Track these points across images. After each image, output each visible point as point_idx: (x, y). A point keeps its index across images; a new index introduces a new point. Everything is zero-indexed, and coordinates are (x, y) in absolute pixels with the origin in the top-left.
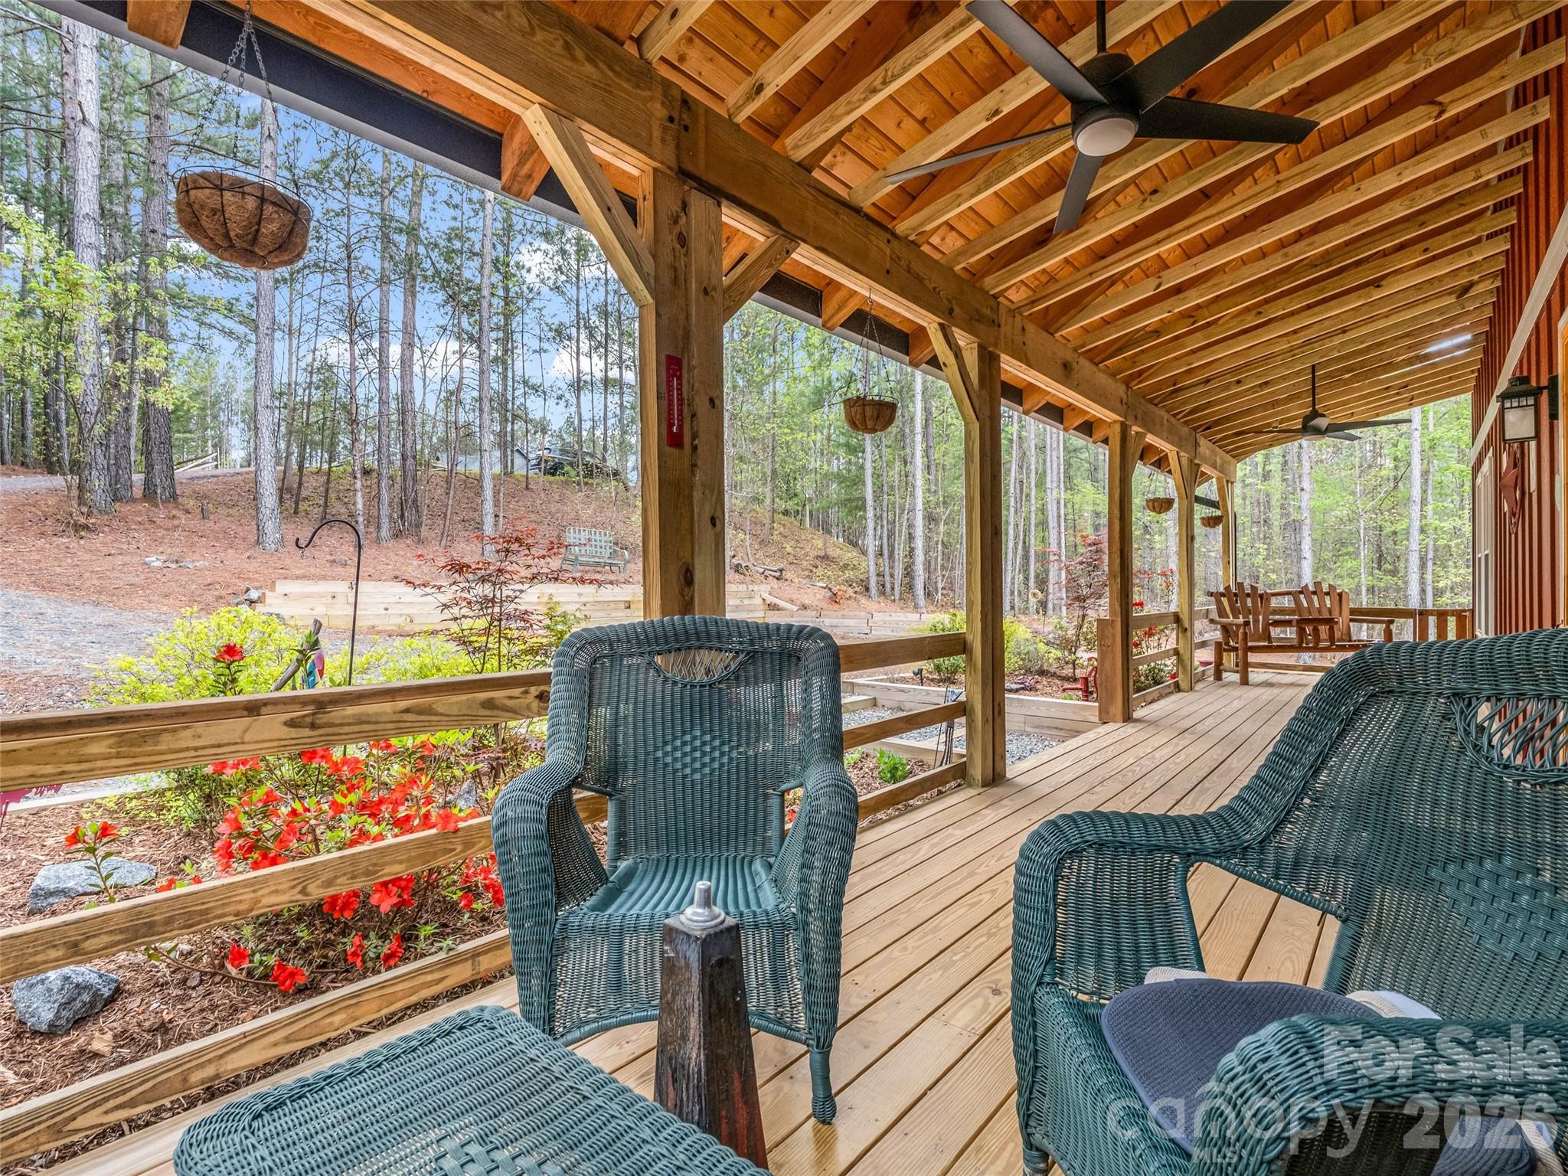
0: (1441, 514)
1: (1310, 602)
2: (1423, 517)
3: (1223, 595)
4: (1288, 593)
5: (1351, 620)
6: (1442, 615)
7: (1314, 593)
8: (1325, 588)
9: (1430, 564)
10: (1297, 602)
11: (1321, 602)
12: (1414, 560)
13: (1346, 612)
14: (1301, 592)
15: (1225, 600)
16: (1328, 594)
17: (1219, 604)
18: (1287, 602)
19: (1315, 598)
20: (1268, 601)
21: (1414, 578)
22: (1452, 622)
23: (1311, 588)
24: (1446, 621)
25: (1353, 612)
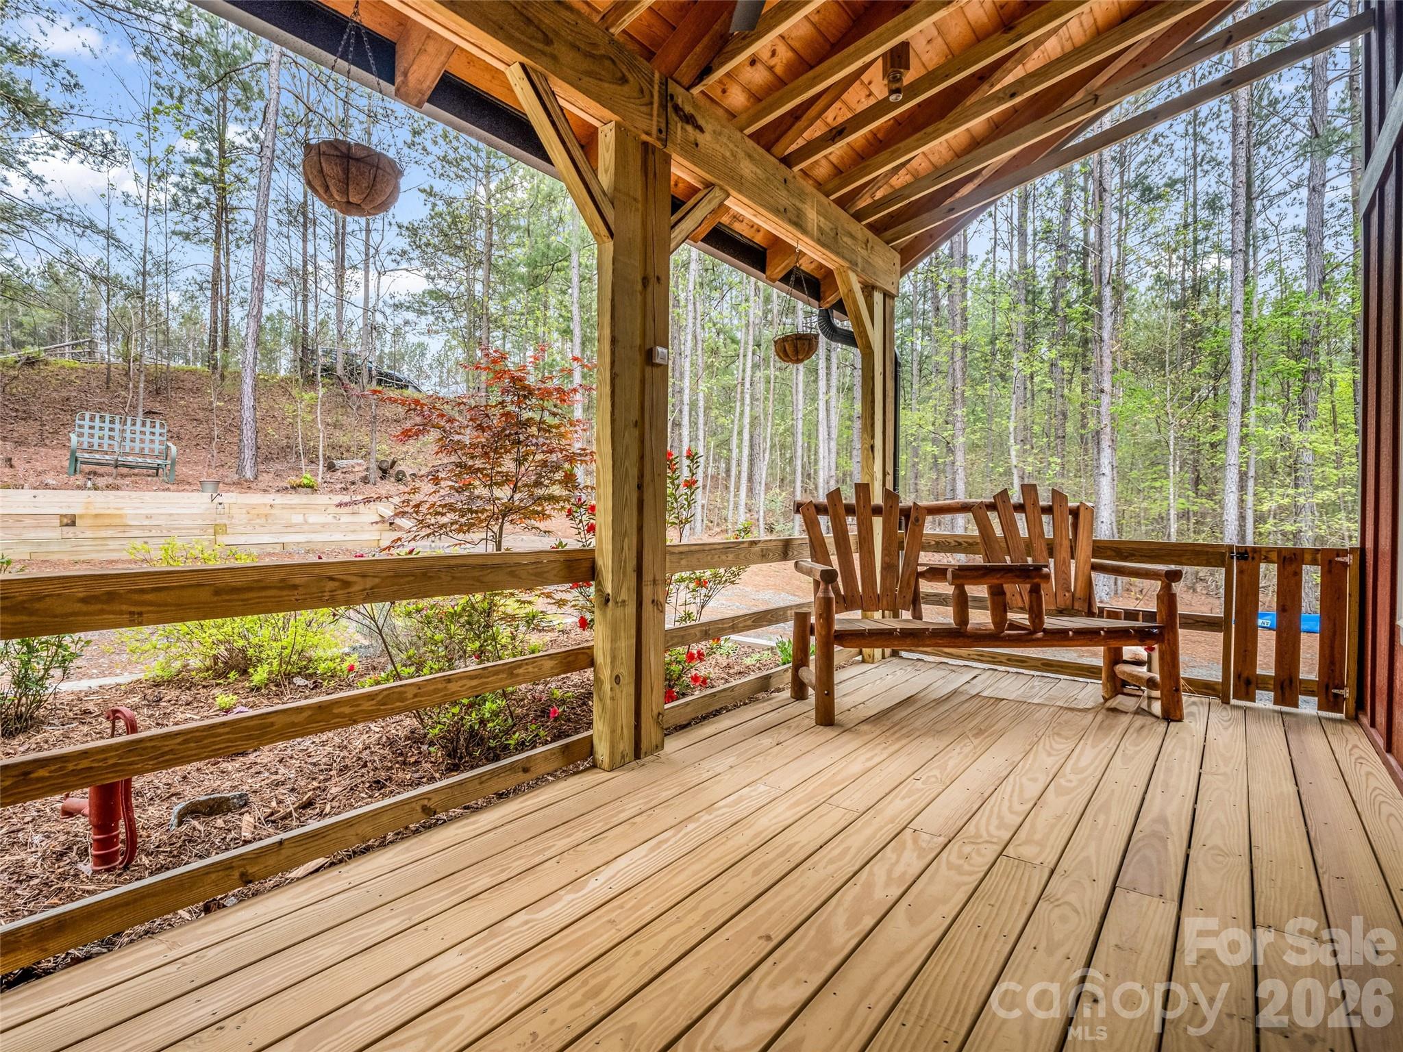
0: (1265, 421)
1: (1009, 526)
2: (1243, 425)
3: (821, 510)
4: (964, 508)
5: (1095, 567)
6: (1290, 561)
7: (1020, 508)
8: (1044, 500)
9: (1251, 483)
10: (984, 526)
11: (1035, 525)
12: (1232, 476)
13: (1084, 549)
14: (992, 507)
15: (824, 521)
16: (1048, 510)
17: (811, 526)
18: (963, 526)
19: (1021, 520)
20: (919, 523)
21: (1231, 499)
22: (1312, 576)
23: (1016, 496)
24: (1298, 574)
25: (1100, 549)
